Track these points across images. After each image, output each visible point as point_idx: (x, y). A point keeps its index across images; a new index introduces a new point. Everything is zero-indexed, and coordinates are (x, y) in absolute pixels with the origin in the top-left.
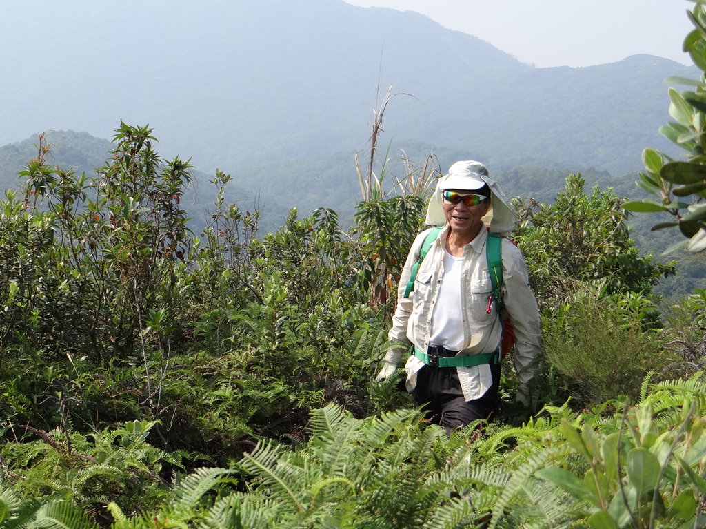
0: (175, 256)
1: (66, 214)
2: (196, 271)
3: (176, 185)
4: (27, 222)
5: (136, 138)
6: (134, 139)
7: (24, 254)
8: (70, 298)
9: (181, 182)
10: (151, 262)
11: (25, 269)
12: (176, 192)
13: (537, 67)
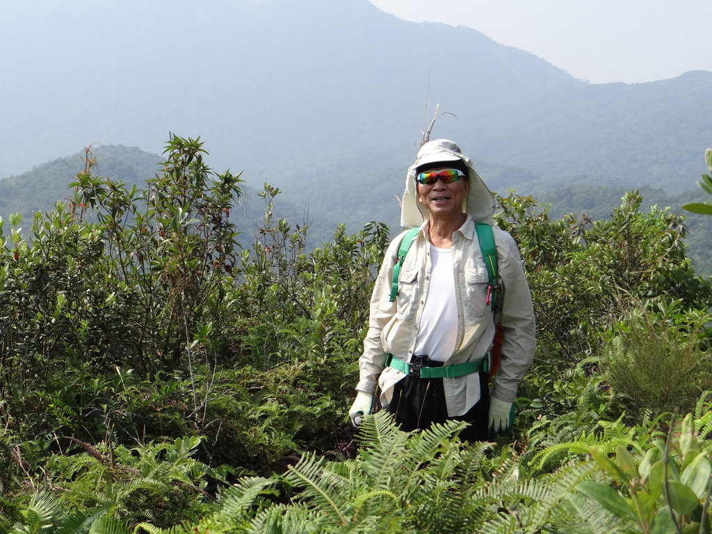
0: (223, 270)
1: (115, 226)
2: (244, 285)
3: (226, 198)
4: (77, 233)
5: (187, 151)
6: (185, 152)
7: (73, 265)
8: (117, 311)
9: (231, 196)
10: (199, 275)
11: (74, 280)
12: (225, 206)
13: (591, 83)
